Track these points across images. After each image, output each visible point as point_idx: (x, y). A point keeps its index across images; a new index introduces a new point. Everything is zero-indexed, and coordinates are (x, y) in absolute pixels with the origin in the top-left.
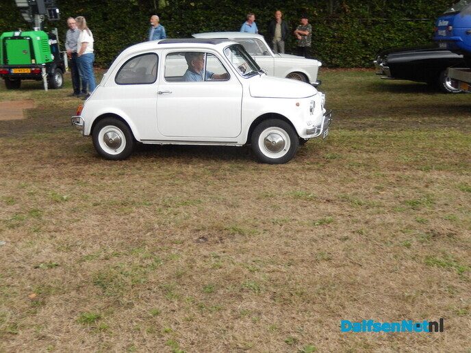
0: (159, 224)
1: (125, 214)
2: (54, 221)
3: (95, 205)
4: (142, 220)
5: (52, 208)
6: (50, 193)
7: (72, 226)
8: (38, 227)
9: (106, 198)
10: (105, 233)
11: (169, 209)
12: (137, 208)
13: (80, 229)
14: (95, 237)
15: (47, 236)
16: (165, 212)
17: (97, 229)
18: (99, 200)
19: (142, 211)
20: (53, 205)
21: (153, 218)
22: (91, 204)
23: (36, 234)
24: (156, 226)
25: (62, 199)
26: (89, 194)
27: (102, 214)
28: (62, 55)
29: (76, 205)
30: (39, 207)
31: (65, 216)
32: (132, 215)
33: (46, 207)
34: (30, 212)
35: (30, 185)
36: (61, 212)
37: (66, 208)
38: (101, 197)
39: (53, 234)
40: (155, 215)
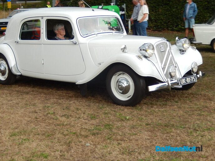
0: (191, 142)
1: (167, 133)
2: (120, 133)
3: (147, 125)
4: (178, 138)
5: (119, 124)
6: (118, 114)
7: (131, 138)
8: (110, 136)
9: (154, 121)
10: (153, 145)
11: (198, 132)
12: (175, 129)
13: (137, 140)
14: (147, 147)
15: (115, 143)
16: (195, 134)
17: (148, 141)
18: (150, 122)
19: (178, 132)
20: (120, 122)
21: (187, 138)
22: (144, 124)
23: (109, 141)
24: (189, 144)
25: (126, 118)
26: (143, 117)
27: (151, 131)
28: (127, 21)
29: (134, 124)
30: (111, 123)
31: (127, 130)
32: (172, 134)
33: (115, 123)
34: (105, 126)
35: (106, 107)
36: (125, 127)
37: (128, 125)
38: (151, 119)
39: (120, 142)
40: (188, 136)
